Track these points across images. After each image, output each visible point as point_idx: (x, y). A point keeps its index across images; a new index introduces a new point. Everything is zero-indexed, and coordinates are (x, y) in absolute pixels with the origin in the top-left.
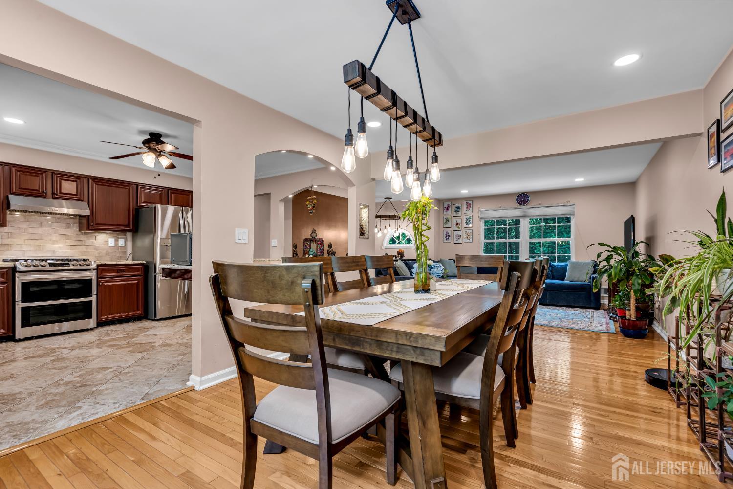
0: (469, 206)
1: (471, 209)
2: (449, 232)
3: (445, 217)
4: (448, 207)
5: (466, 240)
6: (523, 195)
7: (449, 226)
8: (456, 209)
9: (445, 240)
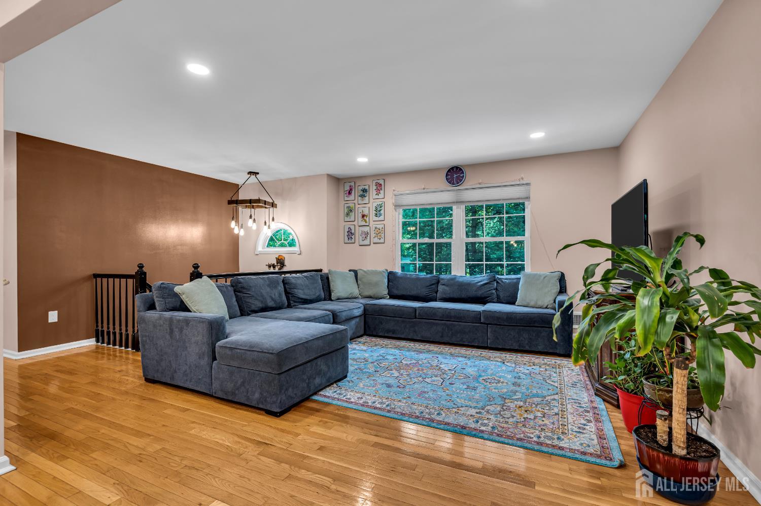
0: (379, 187)
1: (382, 192)
2: (352, 227)
3: (346, 205)
4: (351, 190)
5: (376, 240)
6: (455, 169)
7: (352, 219)
8: (362, 193)
9: (347, 241)
